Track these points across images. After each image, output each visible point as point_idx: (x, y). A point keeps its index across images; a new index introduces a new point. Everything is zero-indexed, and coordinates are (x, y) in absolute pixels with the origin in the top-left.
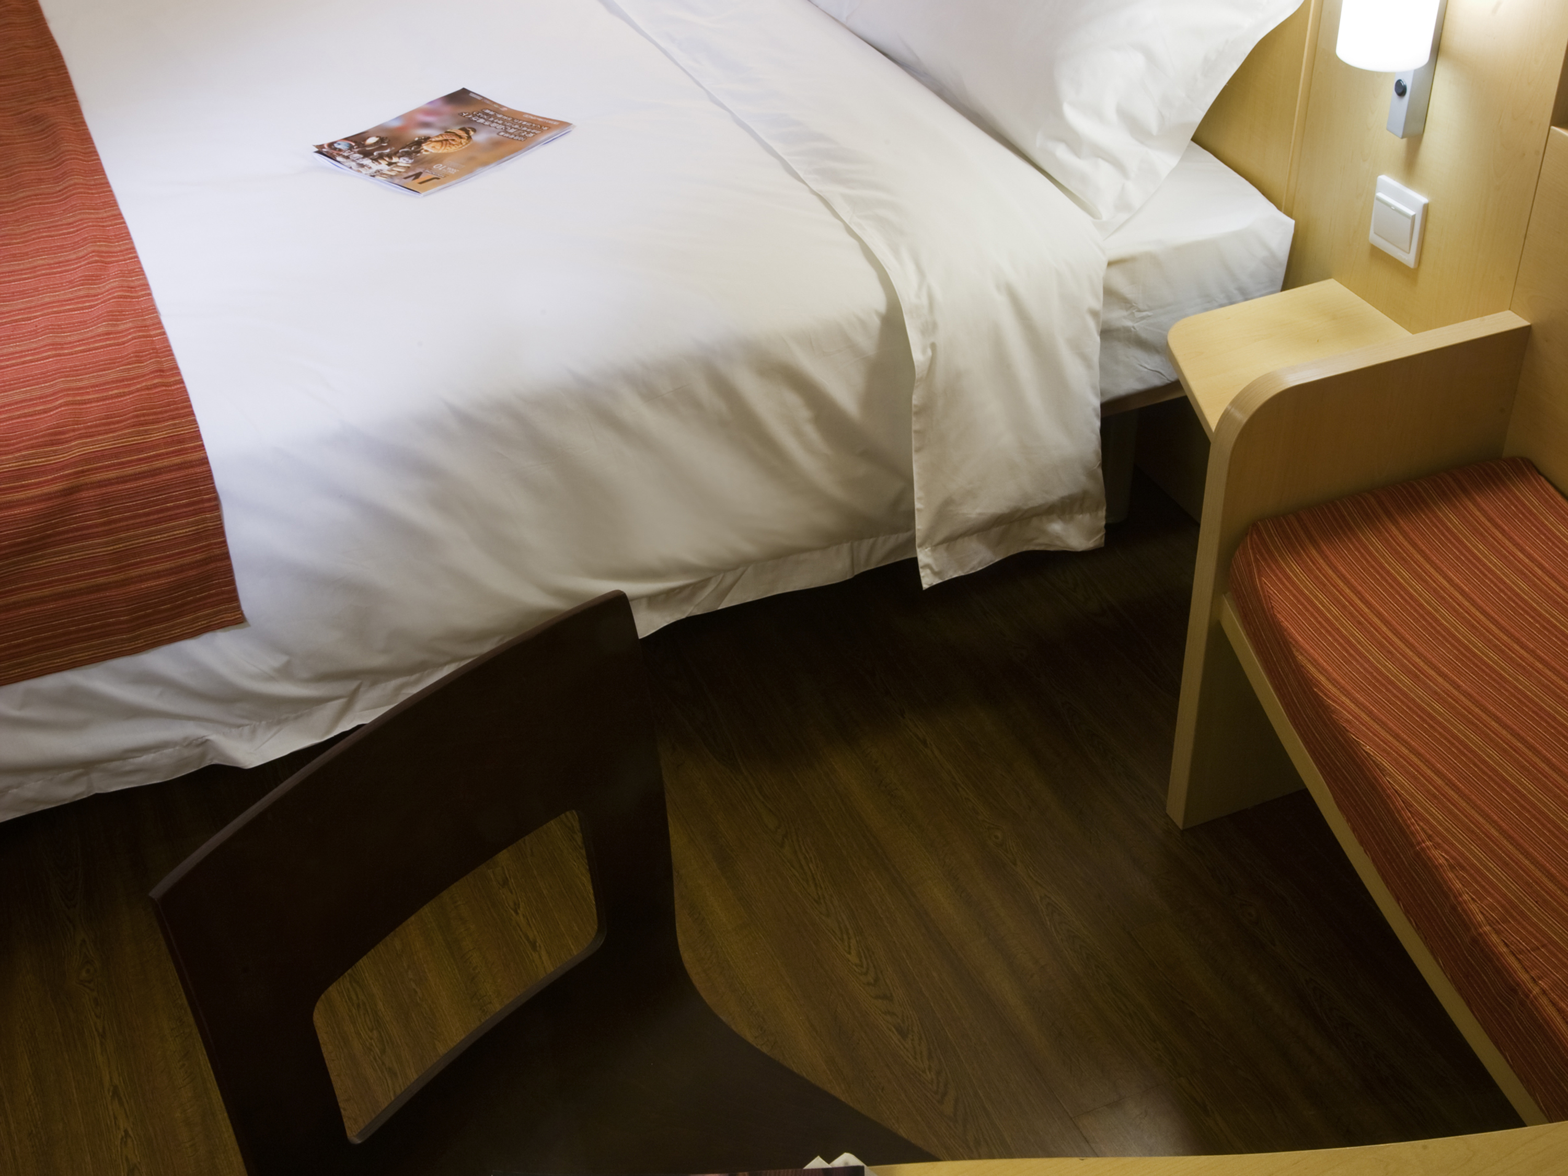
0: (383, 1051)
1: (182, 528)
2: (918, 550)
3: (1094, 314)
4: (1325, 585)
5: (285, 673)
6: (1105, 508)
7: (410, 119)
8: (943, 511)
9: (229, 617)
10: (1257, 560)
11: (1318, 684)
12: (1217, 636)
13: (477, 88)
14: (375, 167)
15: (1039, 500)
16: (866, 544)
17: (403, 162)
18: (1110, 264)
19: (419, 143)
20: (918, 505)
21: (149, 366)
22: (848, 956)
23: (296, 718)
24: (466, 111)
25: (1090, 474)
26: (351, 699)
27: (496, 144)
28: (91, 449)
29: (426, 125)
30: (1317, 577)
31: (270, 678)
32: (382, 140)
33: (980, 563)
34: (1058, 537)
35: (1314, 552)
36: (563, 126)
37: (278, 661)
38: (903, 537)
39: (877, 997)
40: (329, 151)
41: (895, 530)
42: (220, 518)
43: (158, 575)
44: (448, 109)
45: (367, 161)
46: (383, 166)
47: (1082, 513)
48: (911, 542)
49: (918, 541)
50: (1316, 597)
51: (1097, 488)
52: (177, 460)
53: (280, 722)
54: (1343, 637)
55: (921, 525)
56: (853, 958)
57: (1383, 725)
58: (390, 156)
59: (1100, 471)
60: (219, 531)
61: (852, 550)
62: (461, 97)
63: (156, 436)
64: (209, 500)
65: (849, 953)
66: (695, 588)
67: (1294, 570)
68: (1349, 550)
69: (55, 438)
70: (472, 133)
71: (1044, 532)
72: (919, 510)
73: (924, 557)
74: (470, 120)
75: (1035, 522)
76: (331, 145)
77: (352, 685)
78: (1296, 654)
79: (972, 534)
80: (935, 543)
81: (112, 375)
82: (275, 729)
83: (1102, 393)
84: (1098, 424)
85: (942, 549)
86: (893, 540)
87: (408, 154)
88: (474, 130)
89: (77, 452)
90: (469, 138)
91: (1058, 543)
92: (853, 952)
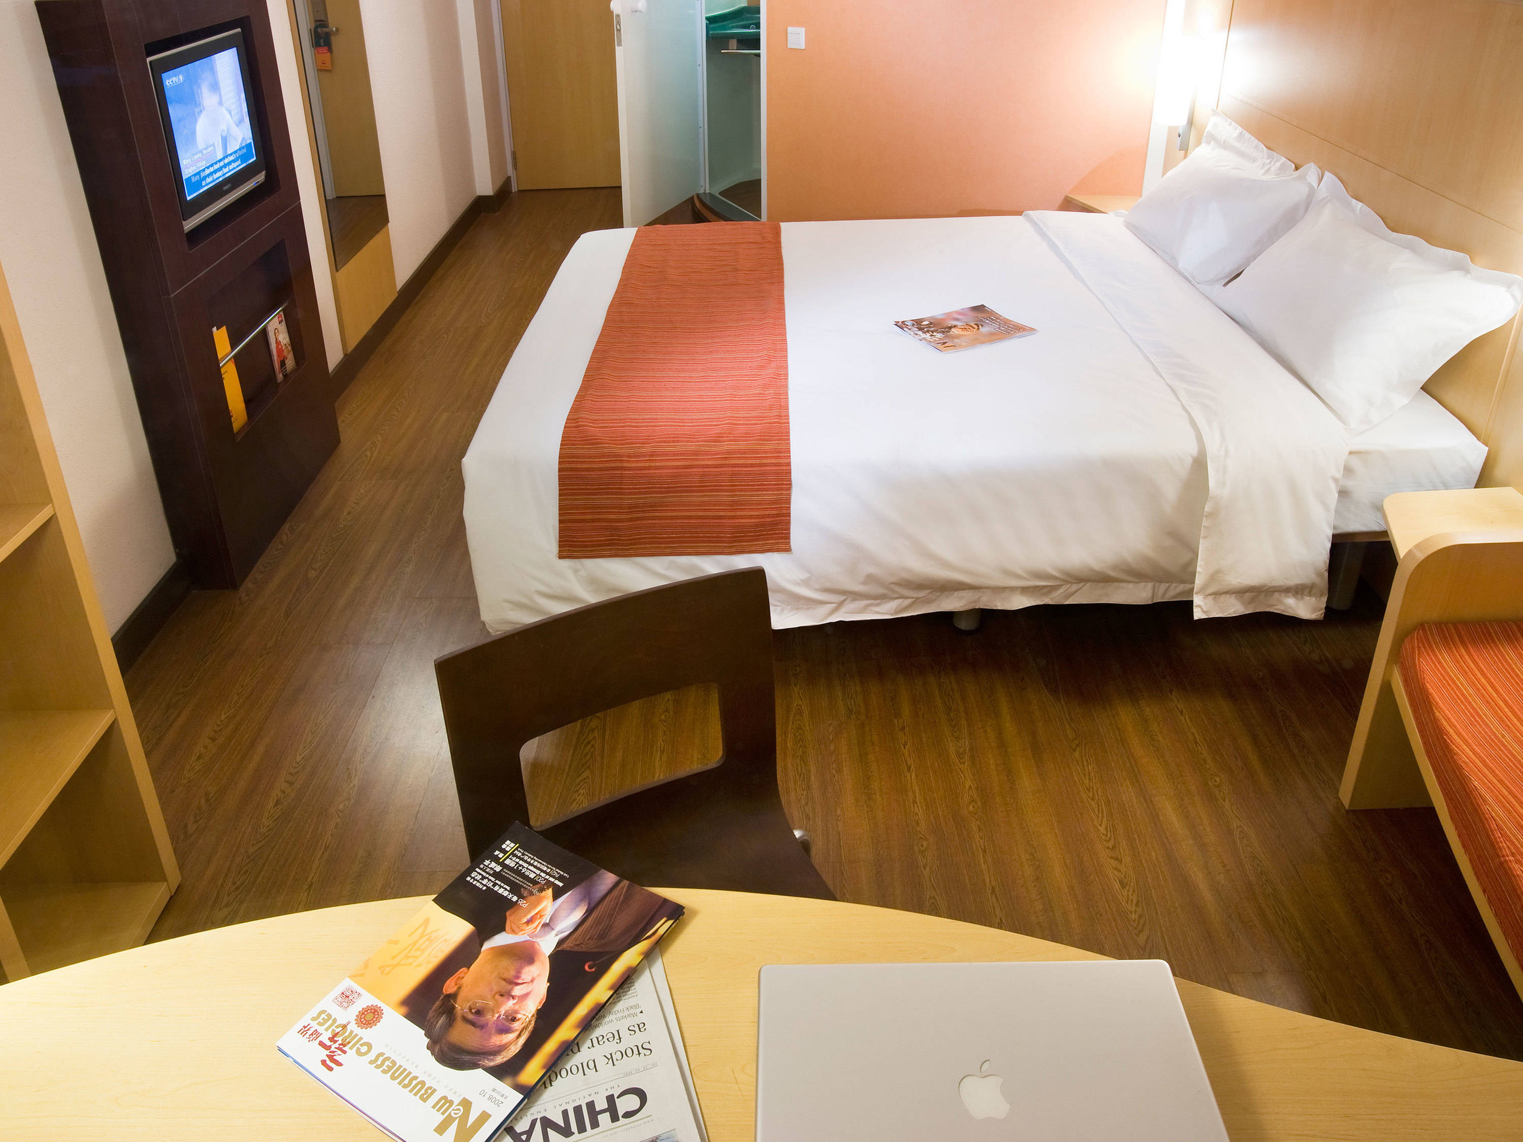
0: (807, 804)
1: (769, 496)
2: (1194, 595)
3: (1336, 480)
4: (1466, 673)
5: (806, 583)
6: (1327, 597)
7: (949, 315)
8: (1213, 578)
9: (783, 547)
10: (1419, 647)
11: (1447, 734)
12: (1386, 690)
13: (989, 305)
14: (923, 336)
15: (1280, 582)
16: (1164, 586)
17: (939, 335)
18: (1350, 453)
19: (950, 328)
20: (1199, 569)
21: (775, 412)
22: (1100, 827)
23: (807, 609)
24: (980, 315)
25: (1319, 574)
26: (840, 605)
27: (992, 334)
28: (733, 447)
29: (957, 320)
30: (1462, 667)
31: (798, 584)
32: (931, 323)
33: (1234, 612)
34: (1290, 608)
35: (1463, 651)
36: (1032, 330)
37: (805, 576)
38: (1188, 586)
39: (1111, 858)
40: (901, 325)
41: (1183, 582)
42: (789, 495)
43: (751, 517)
44: (972, 314)
45: (920, 333)
46: (928, 336)
47: (1310, 596)
48: (1191, 591)
49: (1195, 590)
50: (1458, 679)
51: (1323, 582)
52: (774, 461)
53: (797, 609)
54: (1473, 708)
55: (1199, 581)
56: (1102, 829)
57: (1492, 772)
58: (933, 332)
59: (1326, 574)
60: (788, 501)
61: (1154, 586)
62: (980, 309)
63: (767, 447)
64: (787, 484)
65: (1101, 826)
66: (1053, 588)
67: (1445, 658)
68: (1490, 654)
69: (718, 439)
70: (980, 327)
71: (1282, 603)
72: (1199, 572)
73: (1197, 600)
74: (982, 321)
75: (1276, 595)
76: (903, 322)
77: (842, 598)
78: (1435, 711)
79: (1233, 593)
80: (1206, 594)
81: (754, 414)
82: (795, 612)
83: (1334, 528)
84: (1329, 545)
85: (1210, 598)
86: (1181, 587)
87: (943, 332)
88: (982, 326)
89: (726, 448)
90: (979, 329)
91: (1290, 611)
92: (1103, 826)
